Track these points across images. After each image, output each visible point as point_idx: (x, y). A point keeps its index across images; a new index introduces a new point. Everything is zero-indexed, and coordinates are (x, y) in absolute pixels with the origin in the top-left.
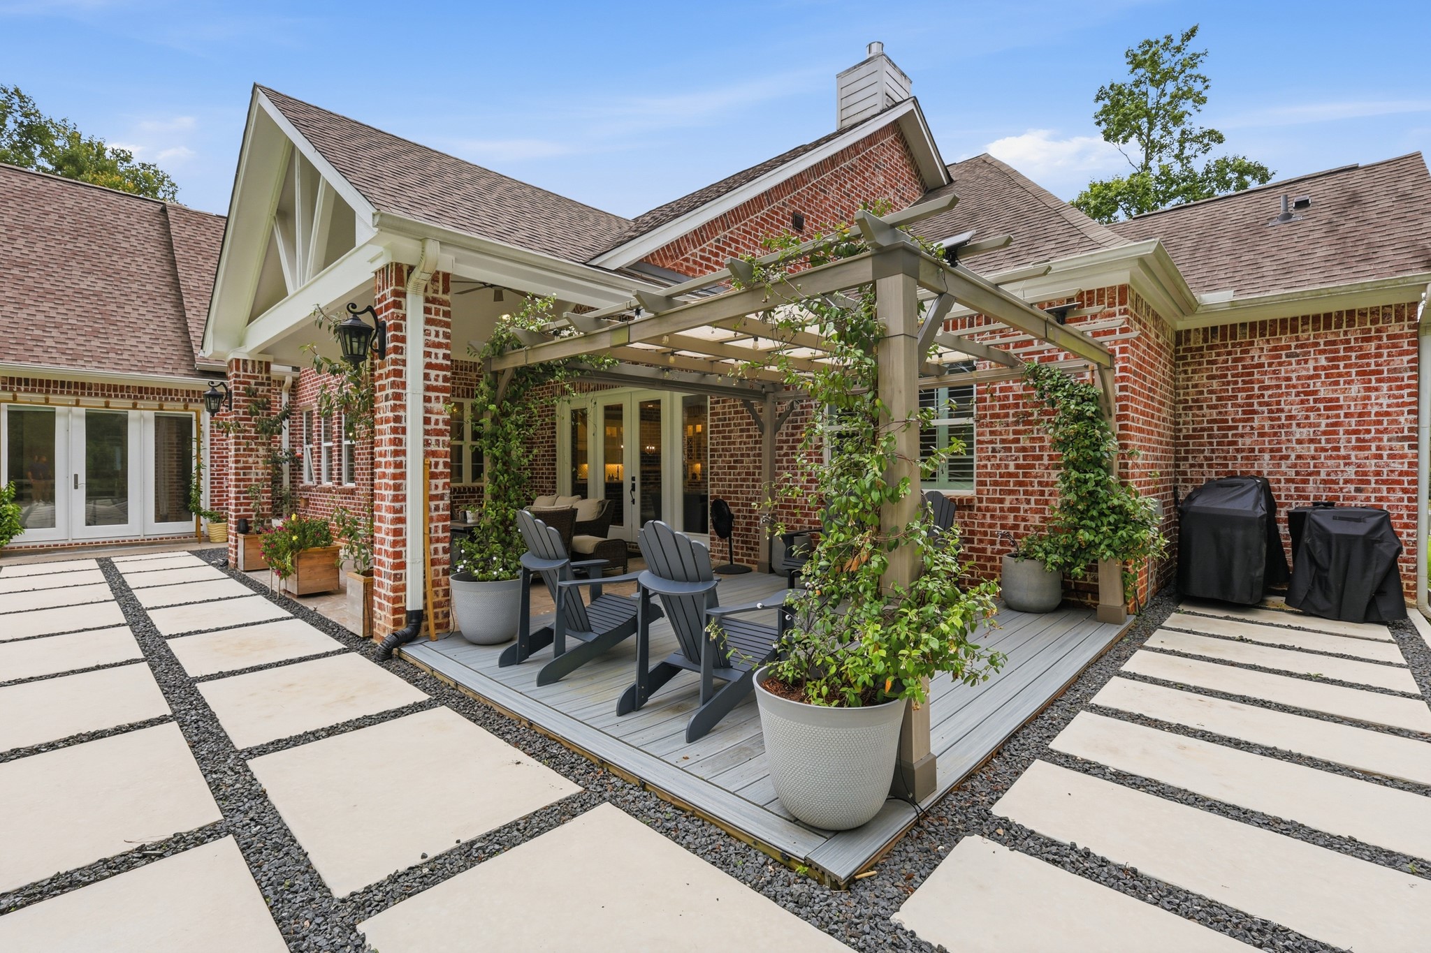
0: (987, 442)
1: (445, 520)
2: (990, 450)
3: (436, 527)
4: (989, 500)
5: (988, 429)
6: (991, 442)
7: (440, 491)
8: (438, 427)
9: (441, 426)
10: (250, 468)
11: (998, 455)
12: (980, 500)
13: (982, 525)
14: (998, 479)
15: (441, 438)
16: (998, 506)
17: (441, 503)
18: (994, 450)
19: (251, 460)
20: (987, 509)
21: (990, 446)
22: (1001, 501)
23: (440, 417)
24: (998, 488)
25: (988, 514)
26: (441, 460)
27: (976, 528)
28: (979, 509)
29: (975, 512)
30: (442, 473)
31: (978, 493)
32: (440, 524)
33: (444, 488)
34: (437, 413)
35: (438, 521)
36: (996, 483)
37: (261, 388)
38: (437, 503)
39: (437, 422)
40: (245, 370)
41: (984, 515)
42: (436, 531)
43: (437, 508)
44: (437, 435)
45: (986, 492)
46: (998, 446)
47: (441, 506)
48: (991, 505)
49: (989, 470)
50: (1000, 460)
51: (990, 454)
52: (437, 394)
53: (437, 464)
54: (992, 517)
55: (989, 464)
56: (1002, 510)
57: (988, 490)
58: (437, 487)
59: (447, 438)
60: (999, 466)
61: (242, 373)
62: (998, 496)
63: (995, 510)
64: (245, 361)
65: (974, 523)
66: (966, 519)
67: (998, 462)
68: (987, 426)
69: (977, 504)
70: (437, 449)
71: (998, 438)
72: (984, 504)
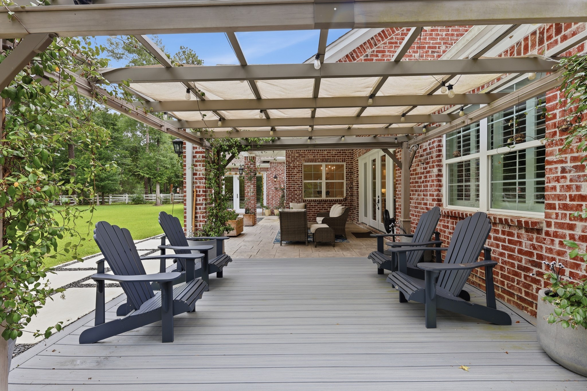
0: (556, 162)
1: (203, 214)
2: (559, 170)
3: (200, 216)
4: (561, 226)
5: (557, 148)
6: (561, 162)
7: (201, 202)
8: (200, 176)
9: (201, 176)
10: (249, 192)
11: (568, 175)
12: (549, 224)
13: (550, 251)
14: (568, 202)
15: (201, 181)
16: (568, 232)
17: (202, 207)
18: (563, 170)
19: (249, 189)
20: (556, 235)
21: (559, 166)
22: (571, 227)
23: (201, 173)
24: (568, 213)
25: (557, 241)
26: (201, 190)
27: (544, 253)
28: (547, 234)
29: (543, 236)
30: (202, 195)
31: (546, 217)
32: (201, 215)
33: (203, 201)
34: (200, 171)
35: (201, 214)
36: (565, 207)
37: (251, 165)
38: (200, 206)
39: (199, 175)
40: (247, 160)
41: (552, 241)
42: (200, 218)
43: (200, 209)
44: (200, 180)
45: (554, 216)
46: (569, 165)
47: (202, 208)
48: (560, 231)
49: (558, 192)
50: (571, 180)
51: (559, 174)
52: (200, 163)
53: (200, 191)
54: (561, 244)
55: (558, 185)
56: (572, 237)
57: (557, 214)
58: (200, 200)
59: (204, 181)
60: (569, 188)
61: (246, 161)
62: (568, 221)
63: (564, 236)
64: (247, 157)
65: (541, 247)
66: (534, 242)
67: (568, 183)
68: (556, 145)
69: (545, 229)
70: (200, 185)
71: (569, 156)
72: (553, 229)
